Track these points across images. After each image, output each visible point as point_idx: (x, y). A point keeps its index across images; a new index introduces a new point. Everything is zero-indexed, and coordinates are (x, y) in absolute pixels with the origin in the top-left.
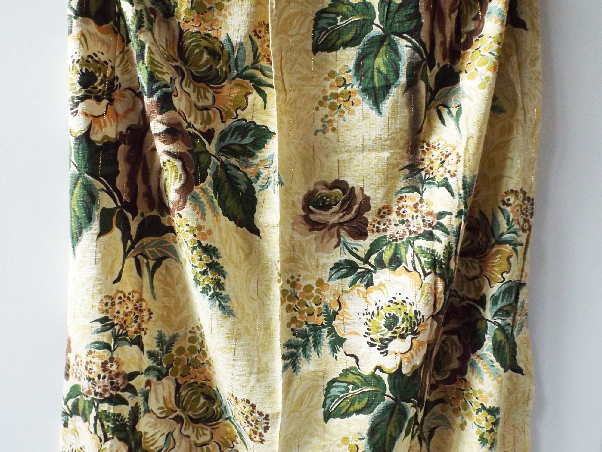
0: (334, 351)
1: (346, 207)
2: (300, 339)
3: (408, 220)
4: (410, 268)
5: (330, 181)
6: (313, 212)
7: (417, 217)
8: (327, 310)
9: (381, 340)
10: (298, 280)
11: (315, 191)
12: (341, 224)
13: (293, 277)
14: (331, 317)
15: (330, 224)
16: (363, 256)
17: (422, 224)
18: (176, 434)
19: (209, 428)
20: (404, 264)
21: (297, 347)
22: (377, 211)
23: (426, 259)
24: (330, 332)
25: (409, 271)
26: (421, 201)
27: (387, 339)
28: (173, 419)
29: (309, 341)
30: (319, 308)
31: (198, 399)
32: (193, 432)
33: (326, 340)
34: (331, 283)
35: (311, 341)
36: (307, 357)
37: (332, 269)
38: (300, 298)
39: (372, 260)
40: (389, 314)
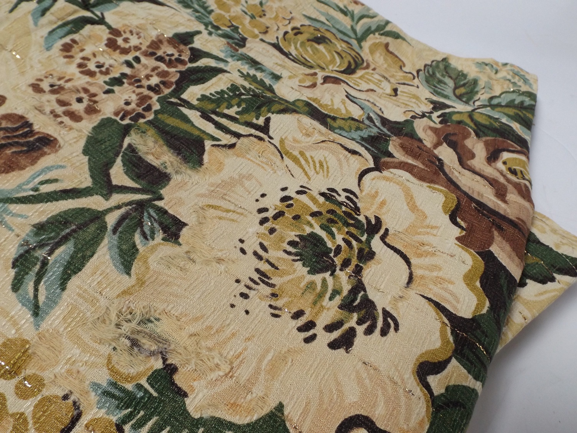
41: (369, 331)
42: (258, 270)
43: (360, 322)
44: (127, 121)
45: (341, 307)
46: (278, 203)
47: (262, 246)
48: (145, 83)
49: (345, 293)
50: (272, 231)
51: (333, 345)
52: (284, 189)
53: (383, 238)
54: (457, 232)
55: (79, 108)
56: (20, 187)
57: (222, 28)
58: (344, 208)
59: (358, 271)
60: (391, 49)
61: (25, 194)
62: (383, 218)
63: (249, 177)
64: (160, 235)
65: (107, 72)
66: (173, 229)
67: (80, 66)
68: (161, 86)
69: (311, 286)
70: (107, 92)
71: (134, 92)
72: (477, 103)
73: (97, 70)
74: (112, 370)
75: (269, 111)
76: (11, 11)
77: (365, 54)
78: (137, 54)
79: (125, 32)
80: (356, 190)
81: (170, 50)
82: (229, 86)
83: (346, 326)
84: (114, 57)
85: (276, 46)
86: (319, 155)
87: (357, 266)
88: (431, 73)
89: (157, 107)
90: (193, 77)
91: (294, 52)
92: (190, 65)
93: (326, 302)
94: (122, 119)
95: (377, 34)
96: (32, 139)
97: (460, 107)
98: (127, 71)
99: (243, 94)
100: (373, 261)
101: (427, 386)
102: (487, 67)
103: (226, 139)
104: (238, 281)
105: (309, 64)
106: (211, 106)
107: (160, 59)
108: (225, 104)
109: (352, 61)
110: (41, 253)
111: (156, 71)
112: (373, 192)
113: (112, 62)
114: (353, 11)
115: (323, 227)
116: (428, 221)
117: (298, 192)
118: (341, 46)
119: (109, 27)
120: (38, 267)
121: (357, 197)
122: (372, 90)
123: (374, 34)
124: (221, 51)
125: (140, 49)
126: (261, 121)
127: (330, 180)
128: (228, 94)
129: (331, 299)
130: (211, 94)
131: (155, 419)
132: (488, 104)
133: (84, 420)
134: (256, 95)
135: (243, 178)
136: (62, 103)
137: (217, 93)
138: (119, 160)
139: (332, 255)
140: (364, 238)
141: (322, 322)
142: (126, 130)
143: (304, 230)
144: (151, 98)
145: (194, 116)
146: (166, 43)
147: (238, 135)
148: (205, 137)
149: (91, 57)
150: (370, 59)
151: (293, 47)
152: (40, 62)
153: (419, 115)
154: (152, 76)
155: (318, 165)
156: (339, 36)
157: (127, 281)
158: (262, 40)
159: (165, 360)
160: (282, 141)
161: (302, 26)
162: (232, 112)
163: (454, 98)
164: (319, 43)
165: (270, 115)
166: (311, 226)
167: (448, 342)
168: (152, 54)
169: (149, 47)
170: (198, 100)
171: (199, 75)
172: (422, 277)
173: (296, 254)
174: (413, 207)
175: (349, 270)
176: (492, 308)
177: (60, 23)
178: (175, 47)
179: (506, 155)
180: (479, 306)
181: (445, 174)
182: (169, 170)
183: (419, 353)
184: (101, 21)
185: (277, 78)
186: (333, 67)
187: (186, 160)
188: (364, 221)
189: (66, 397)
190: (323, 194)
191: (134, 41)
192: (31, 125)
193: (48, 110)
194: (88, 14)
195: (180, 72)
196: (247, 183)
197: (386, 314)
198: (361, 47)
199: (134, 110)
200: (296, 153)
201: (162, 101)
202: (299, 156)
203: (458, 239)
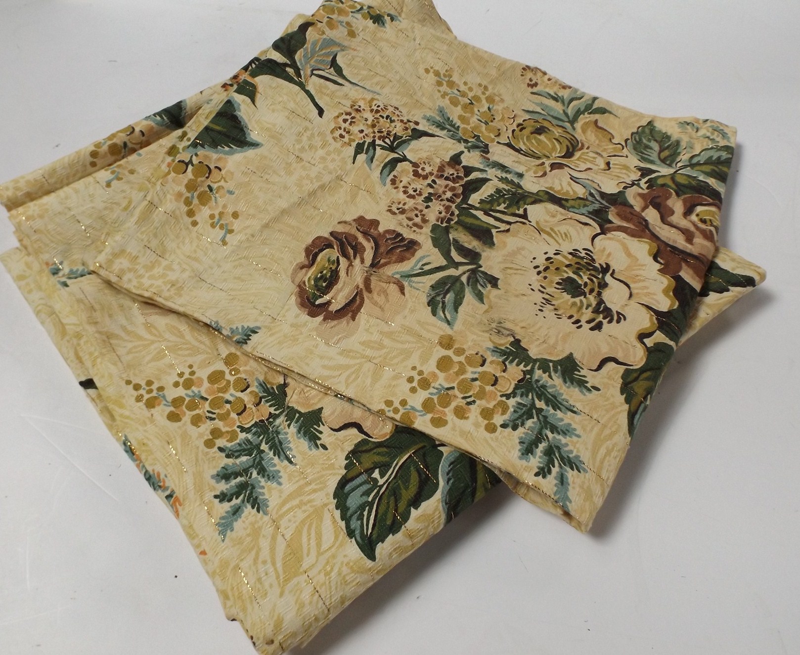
41: (610, 322)
42: (543, 298)
43: (604, 318)
44: (445, 225)
45: (592, 312)
46: (545, 262)
47: (541, 286)
48: (444, 197)
49: (594, 305)
50: (545, 278)
51: (592, 329)
52: (546, 253)
53: (612, 275)
54: (658, 266)
55: (418, 220)
56: (412, 269)
57: (470, 140)
58: (585, 260)
59: (599, 294)
60: (600, 124)
61: (417, 272)
62: (611, 263)
63: (523, 249)
64: (489, 286)
65: (420, 194)
66: (493, 282)
67: (405, 192)
68: (454, 197)
69: (574, 304)
70: (427, 207)
71: (440, 204)
72: (679, 165)
73: (415, 193)
74: (493, 342)
75: (525, 204)
76: (354, 163)
77: (579, 135)
78: (433, 178)
79: (421, 164)
80: (591, 248)
81: (451, 171)
82: (495, 190)
83: (597, 321)
84: (421, 183)
85: (509, 145)
86: (563, 228)
87: (598, 291)
88: (638, 139)
89: (457, 212)
90: (471, 188)
91: (523, 148)
92: (466, 179)
93: (584, 310)
94: (442, 223)
95: (586, 113)
96: (406, 242)
97: (665, 171)
98: (431, 191)
99: (506, 195)
100: (607, 289)
101: (644, 343)
102: (688, 127)
103: (504, 227)
104: (535, 304)
105: (536, 155)
106: (488, 206)
107: (447, 179)
108: (496, 204)
109: (569, 145)
110: (439, 298)
111: (448, 188)
112: (602, 248)
113: (421, 186)
114: (563, 97)
115: (574, 273)
116: (639, 262)
117: (555, 254)
118: (558, 132)
119: (411, 162)
120: (441, 305)
121: (592, 253)
122: (590, 169)
123: (584, 114)
124: (480, 163)
125: (433, 174)
126: (521, 212)
127: (574, 244)
128: (496, 196)
129: (587, 309)
130: (485, 198)
131: (517, 360)
132: (688, 164)
133: (488, 361)
134: (514, 194)
135: (520, 250)
136: (410, 219)
137: (488, 196)
138: (452, 248)
139: (583, 287)
140: (600, 276)
141: (584, 319)
142: (447, 230)
143: (563, 276)
144: (451, 207)
145: (479, 214)
146: (447, 166)
147: (509, 223)
148: (491, 227)
149: (408, 185)
150: (584, 139)
151: (521, 143)
152: (384, 195)
153: (629, 184)
154: (446, 192)
155: (564, 235)
156: (555, 122)
157: (485, 307)
158: (498, 143)
159: (514, 337)
160: (537, 223)
161: (524, 121)
162: (501, 207)
163: (658, 162)
164: (540, 134)
165: (526, 206)
166: (567, 273)
167: (654, 324)
168: (442, 176)
169: (437, 171)
170: (479, 203)
171: (474, 185)
172: (637, 294)
173: (562, 289)
174: (629, 254)
175: (594, 294)
176: (680, 306)
177: (382, 165)
178: (453, 168)
179: (699, 209)
180: (672, 305)
181: (650, 230)
182: (478, 250)
183: (639, 329)
184: (404, 159)
185: (521, 176)
186: (555, 154)
187: (485, 243)
188: (599, 267)
189: (477, 354)
190: (570, 253)
191: (428, 169)
192: (401, 235)
193: (405, 224)
194: (396, 156)
195: (462, 185)
196: (523, 252)
197: (618, 313)
198: (574, 129)
199: (446, 217)
200: (548, 229)
201: (457, 207)
202: (550, 231)
203: (659, 270)
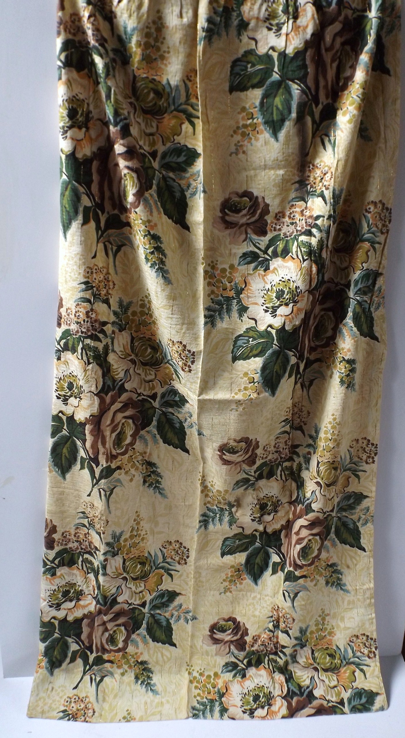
0: (241, 316)
1: (252, 211)
2: (217, 306)
3: (296, 222)
4: (295, 256)
5: (241, 191)
6: (228, 215)
7: (302, 219)
8: (236, 287)
9: (273, 307)
10: (216, 264)
11: (230, 199)
12: (248, 224)
13: (212, 262)
14: (239, 292)
15: (240, 224)
16: (263, 249)
17: (305, 224)
18: (131, 371)
19: (154, 370)
20: (290, 254)
21: (214, 311)
22: (274, 215)
23: (305, 250)
24: (238, 303)
25: (294, 259)
26: (306, 208)
27: (276, 307)
28: (129, 360)
29: (223, 308)
30: (231, 285)
31: (146, 349)
32: (143, 371)
33: (235, 307)
34: (240, 268)
35: (225, 308)
36: (222, 319)
37: (241, 257)
38: (217, 278)
39: (270, 251)
40: (279, 289)
